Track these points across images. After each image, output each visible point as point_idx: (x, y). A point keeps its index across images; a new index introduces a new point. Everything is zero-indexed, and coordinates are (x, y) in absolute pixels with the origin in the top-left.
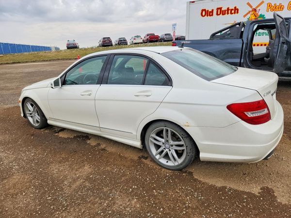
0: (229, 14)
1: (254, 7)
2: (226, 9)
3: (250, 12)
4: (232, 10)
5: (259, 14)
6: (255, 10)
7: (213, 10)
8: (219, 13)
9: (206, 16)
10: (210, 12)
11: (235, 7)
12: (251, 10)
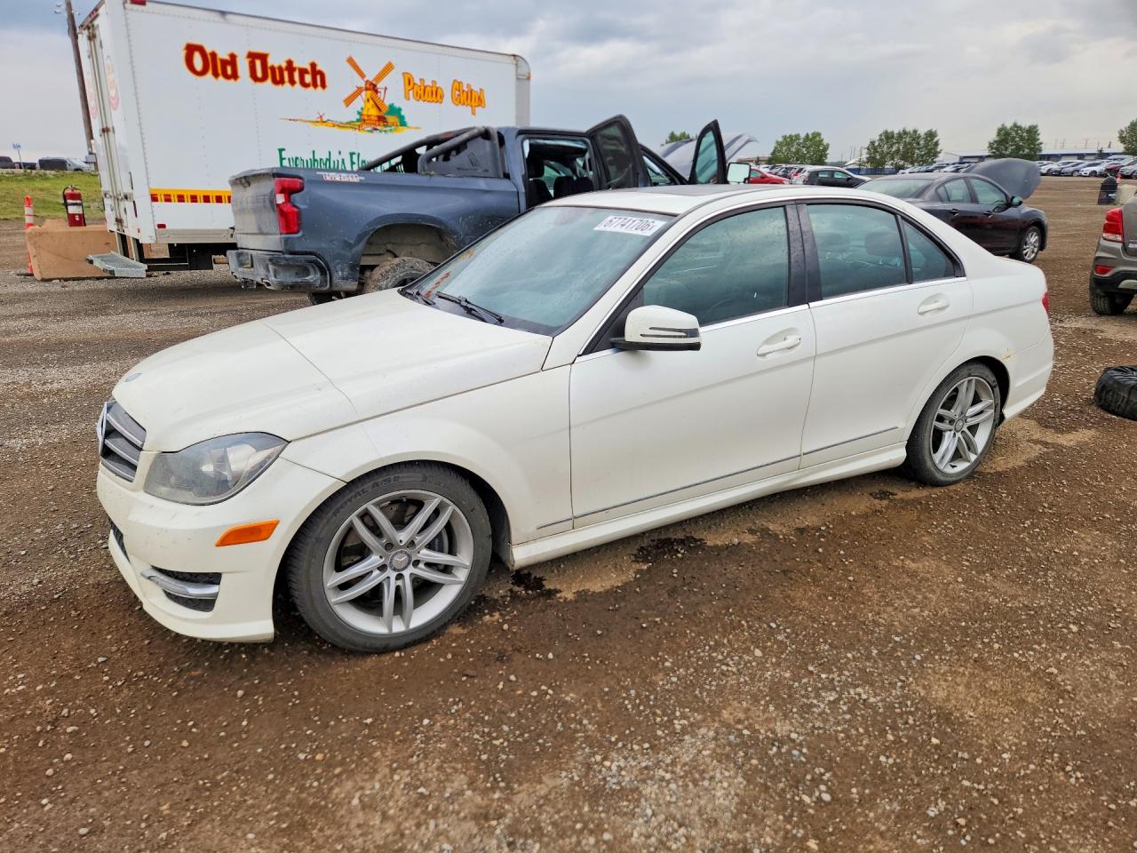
0: (298, 85)
1: (370, 77)
2: (284, 65)
3: (359, 91)
4: (303, 72)
5: (387, 103)
6: (373, 87)
7: (233, 57)
8: (259, 74)
9: (209, 75)
10: (224, 63)
11: (313, 65)
12: (362, 84)
